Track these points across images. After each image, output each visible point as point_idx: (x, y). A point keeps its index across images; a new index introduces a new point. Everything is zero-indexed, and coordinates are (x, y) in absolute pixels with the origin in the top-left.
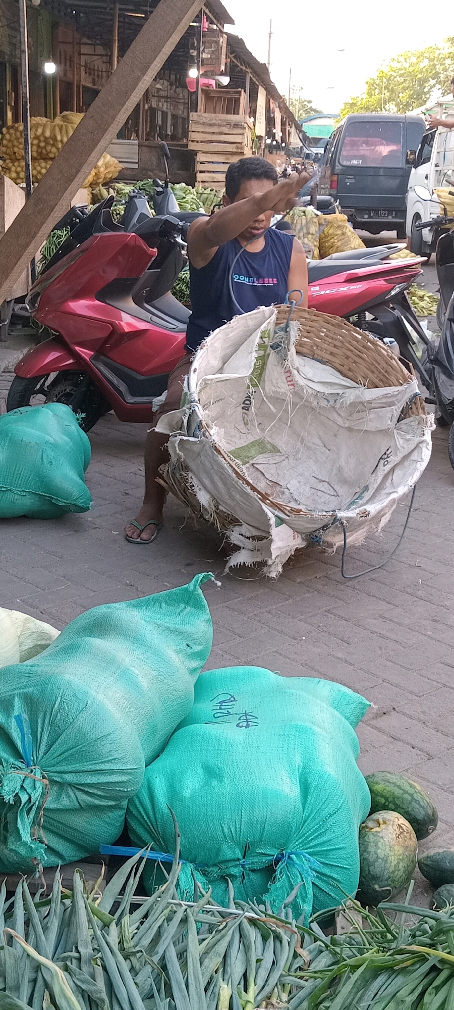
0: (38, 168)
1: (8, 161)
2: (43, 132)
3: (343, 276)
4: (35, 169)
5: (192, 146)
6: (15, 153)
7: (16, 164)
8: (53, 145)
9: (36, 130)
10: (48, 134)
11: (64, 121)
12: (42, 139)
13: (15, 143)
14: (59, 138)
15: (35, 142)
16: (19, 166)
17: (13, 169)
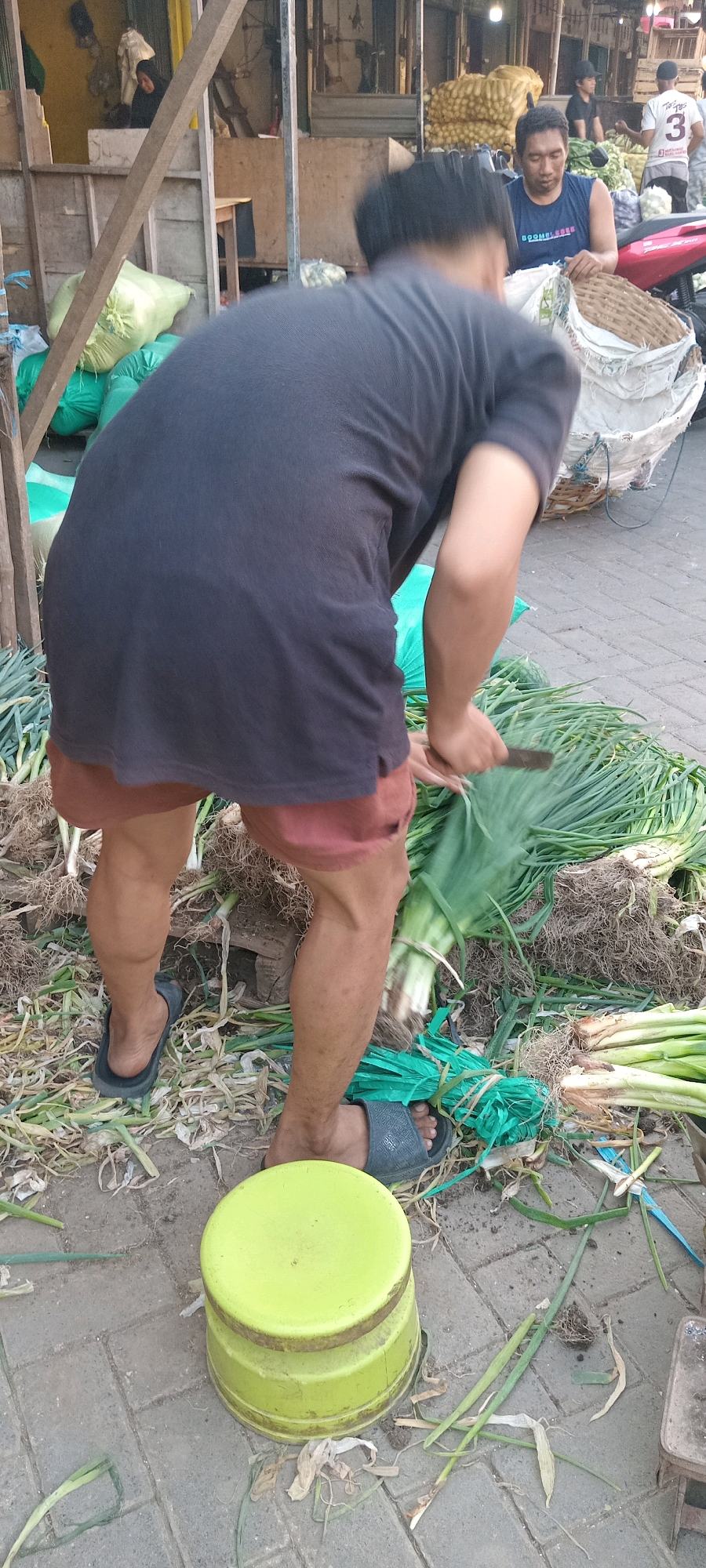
0: (466, 132)
1: (436, 125)
2: (473, 91)
3: (678, 230)
4: (463, 133)
5: (638, 99)
6: (443, 116)
7: (444, 128)
8: (483, 105)
9: (466, 89)
10: (478, 92)
11: (498, 77)
12: (472, 98)
13: (444, 105)
14: (489, 96)
15: (465, 102)
16: (447, 130)
17: (441, 134)
